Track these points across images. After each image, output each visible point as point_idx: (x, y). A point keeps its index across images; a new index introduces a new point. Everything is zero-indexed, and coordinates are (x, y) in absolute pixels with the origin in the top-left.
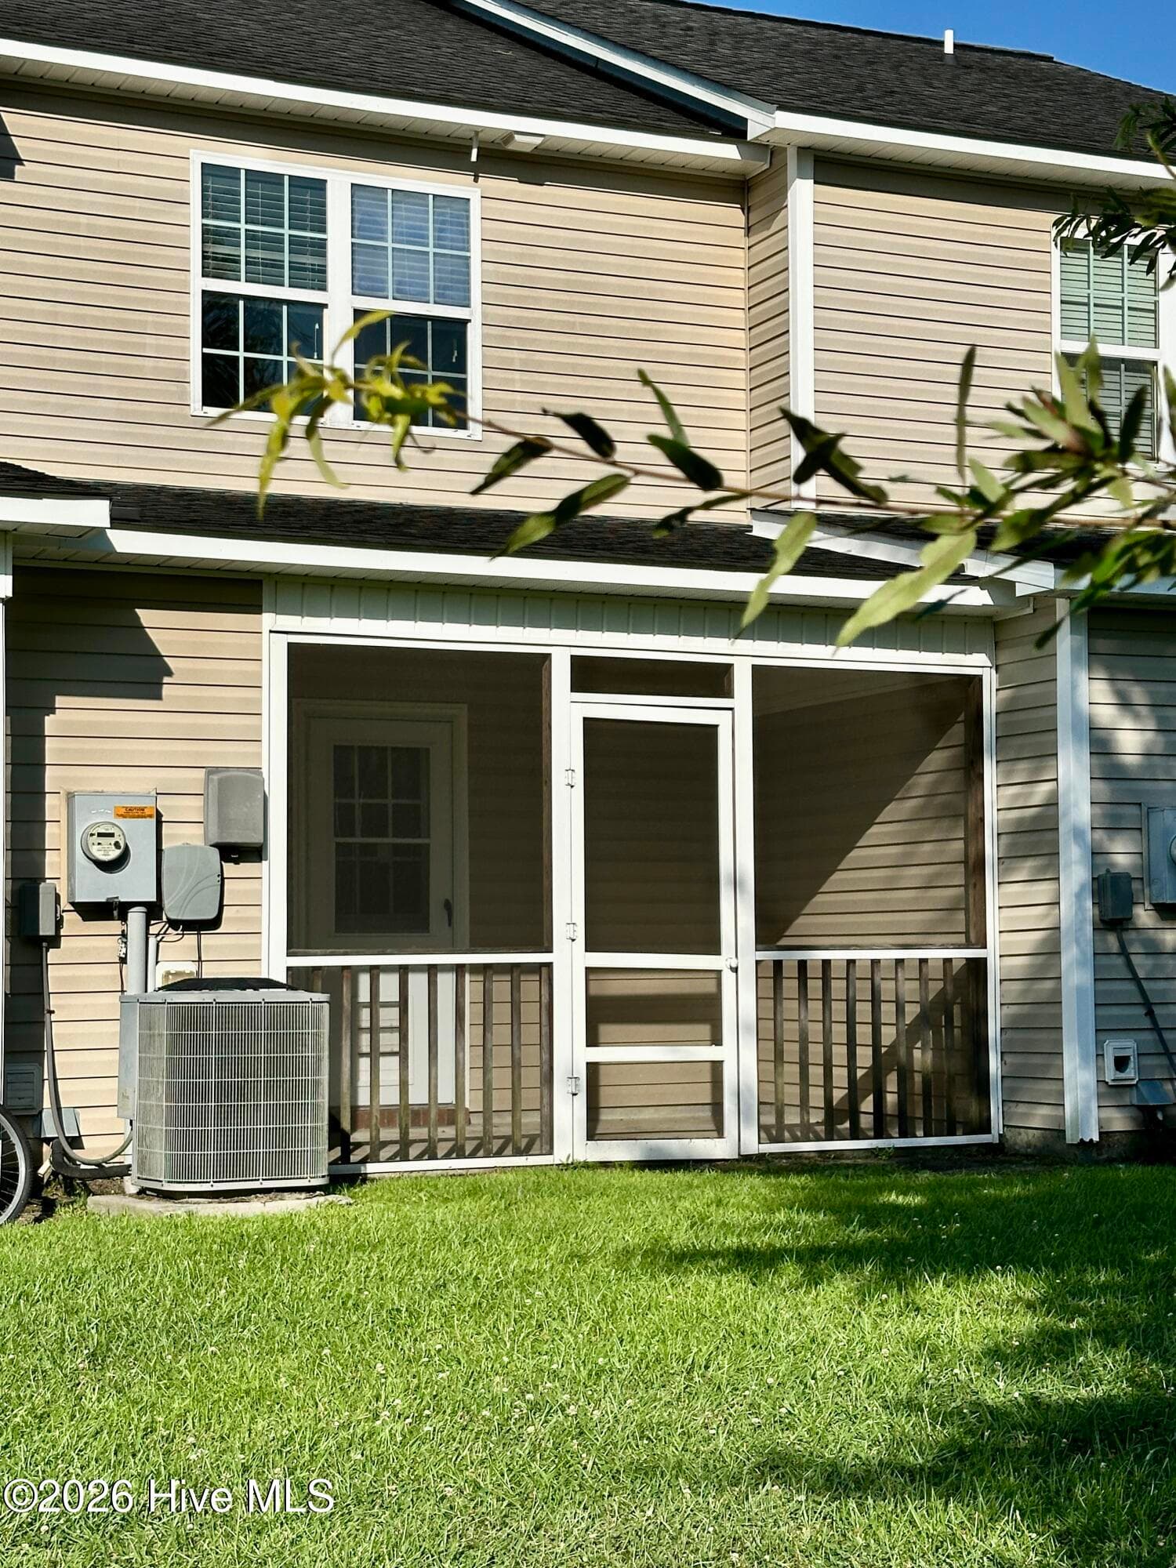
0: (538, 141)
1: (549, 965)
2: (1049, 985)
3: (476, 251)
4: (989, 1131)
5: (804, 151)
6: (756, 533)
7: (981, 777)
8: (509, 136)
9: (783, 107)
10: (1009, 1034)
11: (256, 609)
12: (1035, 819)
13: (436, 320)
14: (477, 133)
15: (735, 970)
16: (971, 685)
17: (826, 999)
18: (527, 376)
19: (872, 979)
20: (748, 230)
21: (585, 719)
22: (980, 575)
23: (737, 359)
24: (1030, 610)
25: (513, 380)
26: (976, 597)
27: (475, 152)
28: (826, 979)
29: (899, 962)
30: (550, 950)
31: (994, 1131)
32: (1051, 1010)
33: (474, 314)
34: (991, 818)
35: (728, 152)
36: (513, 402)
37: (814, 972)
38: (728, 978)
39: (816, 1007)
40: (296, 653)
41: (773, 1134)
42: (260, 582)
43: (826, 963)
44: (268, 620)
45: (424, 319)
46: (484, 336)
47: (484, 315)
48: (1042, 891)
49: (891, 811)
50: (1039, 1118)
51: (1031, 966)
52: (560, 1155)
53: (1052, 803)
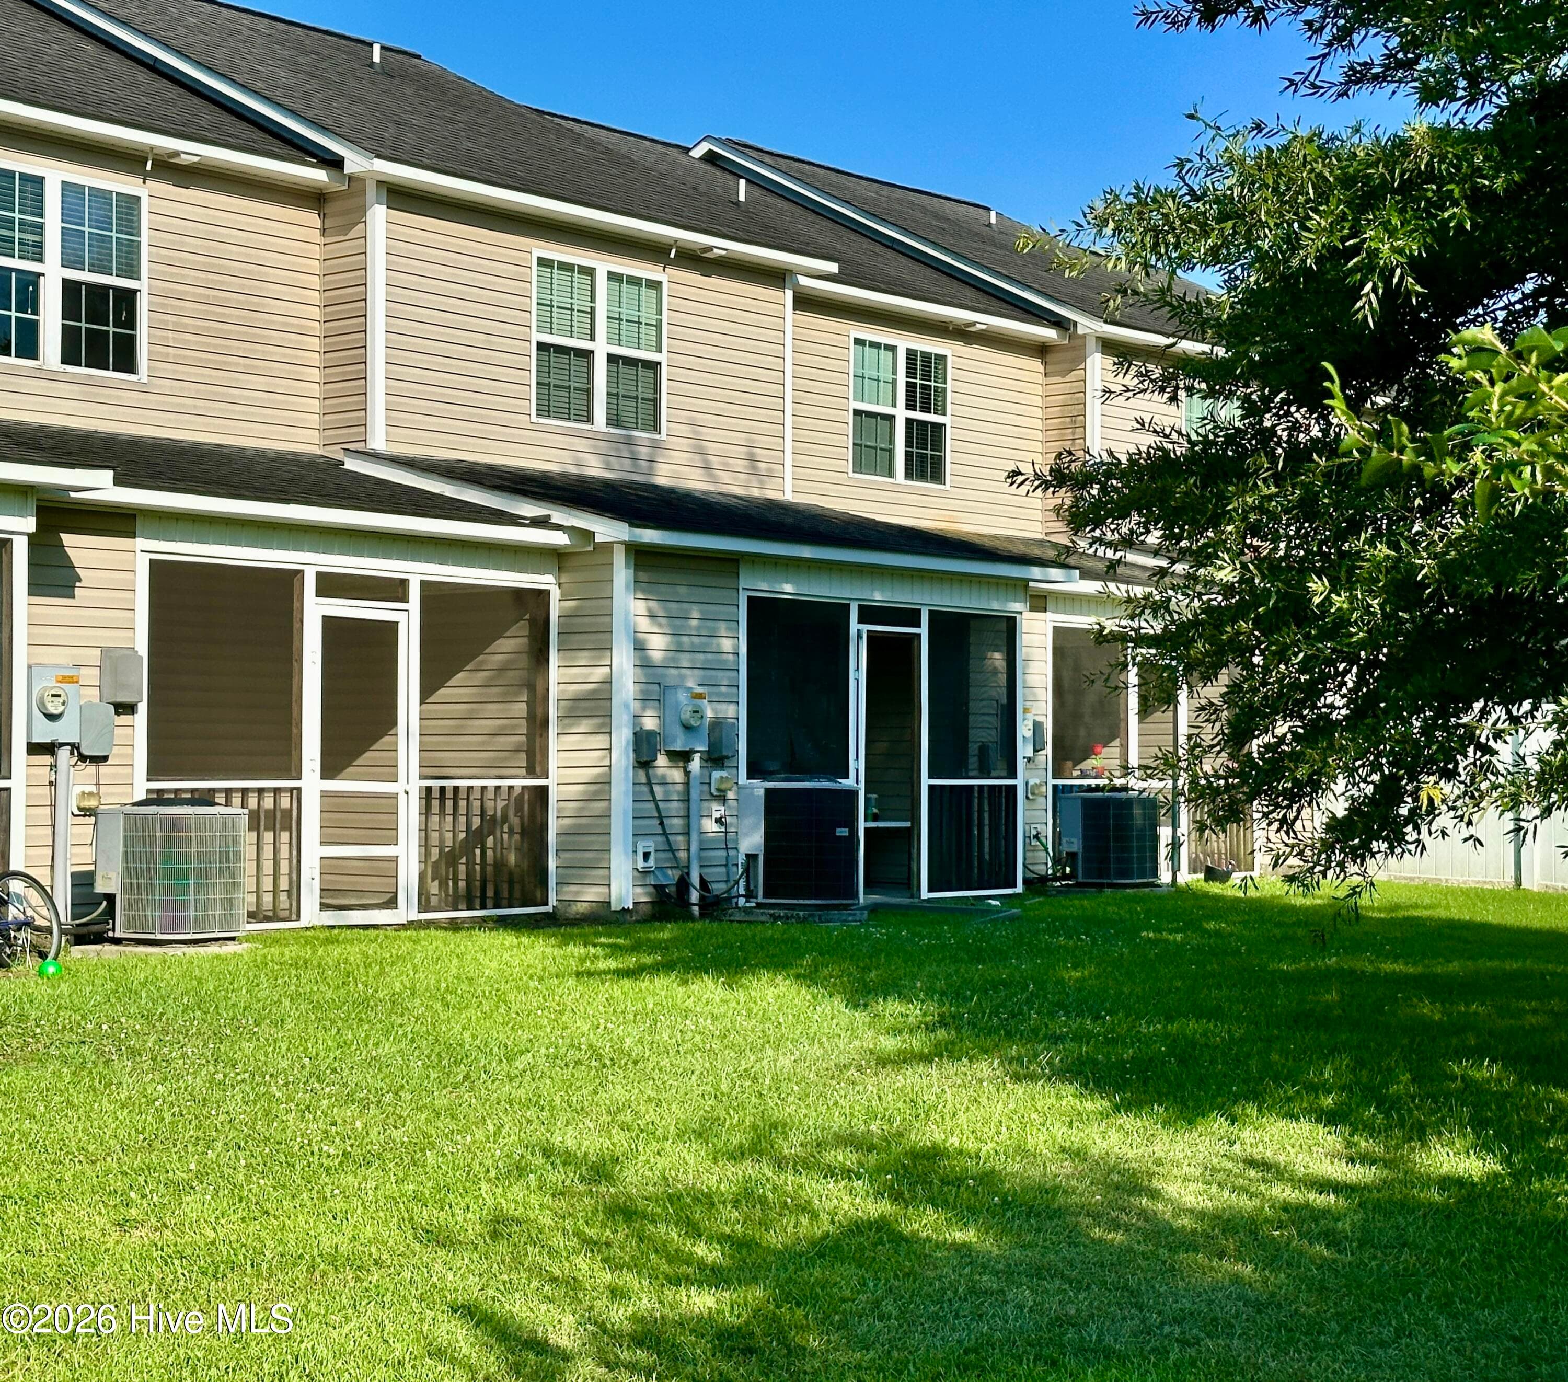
0: (196, 159)
1: (299, 790)
2: (603, 804)
3: (145, 238)
4: (547, 904)
5: (380, 183)
6: (347, 466)
7: (547, 661)
8: (177, 154)
9: (379, 156)
10: (563, 838)
11: (133, 535)
12: (594, 691)
13: (117, 289)
14: (152, 149)
15: (407, 793)
16: (543, 595)
17: (455, 814)
18: (176, 335)
19: (482, 799)
20: (324, 231)
21: (323, 617)
22: (566, 524)
23: (314, 328)
24: (591, 549)
25: (167, 338)
26: (560, 539)
27: (149, 164)
28: (455, 799)
29: (498, 788)
30: (299, 778)
31: (550, 903)
32: (605, 821)
33: (142, 285)
34: (554, 692)
35: (318, 175)
36: (168, 355)
37: (449, 794)
38: (402, 798)
39: (449, 819)
40: (155, 566)
41: (424, 907)
42: (135, 516)
43: (456, 789)
44: (141, 543)
45: (106, 288)
46: (150, 303)
47: (150, 287)
48: (600, 741)
49: (460, 678)
50: (592, 894)
51: (585, 792)
52: (304, 923)
53: (608, 682)
